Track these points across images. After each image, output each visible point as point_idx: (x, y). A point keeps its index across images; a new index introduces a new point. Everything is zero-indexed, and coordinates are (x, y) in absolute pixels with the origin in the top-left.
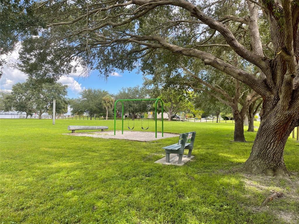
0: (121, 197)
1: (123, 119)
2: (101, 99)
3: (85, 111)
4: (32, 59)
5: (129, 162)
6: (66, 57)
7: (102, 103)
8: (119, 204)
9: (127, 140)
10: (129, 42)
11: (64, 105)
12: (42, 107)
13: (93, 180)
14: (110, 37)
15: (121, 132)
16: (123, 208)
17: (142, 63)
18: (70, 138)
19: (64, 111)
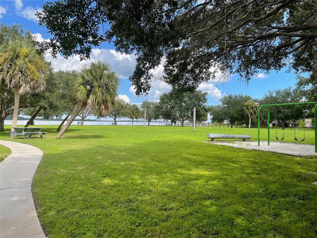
0: (265, 218)
1: (270, 128)
2: (243, 105)
3: (226, 119)
4: (174, 70)
5: (277, 179)
6: (204, 64)
7: (244, 109)
8: (262, 225)
9: (274, 152)
10: (276, 36)
11: (204, 113)
12: (184, 115)
13: (232, 193)
14: (252, 35)
15: (266, 143)
16: (267, 231)
17: (294, 58)
18: (209, 146)
19: (204, 118)
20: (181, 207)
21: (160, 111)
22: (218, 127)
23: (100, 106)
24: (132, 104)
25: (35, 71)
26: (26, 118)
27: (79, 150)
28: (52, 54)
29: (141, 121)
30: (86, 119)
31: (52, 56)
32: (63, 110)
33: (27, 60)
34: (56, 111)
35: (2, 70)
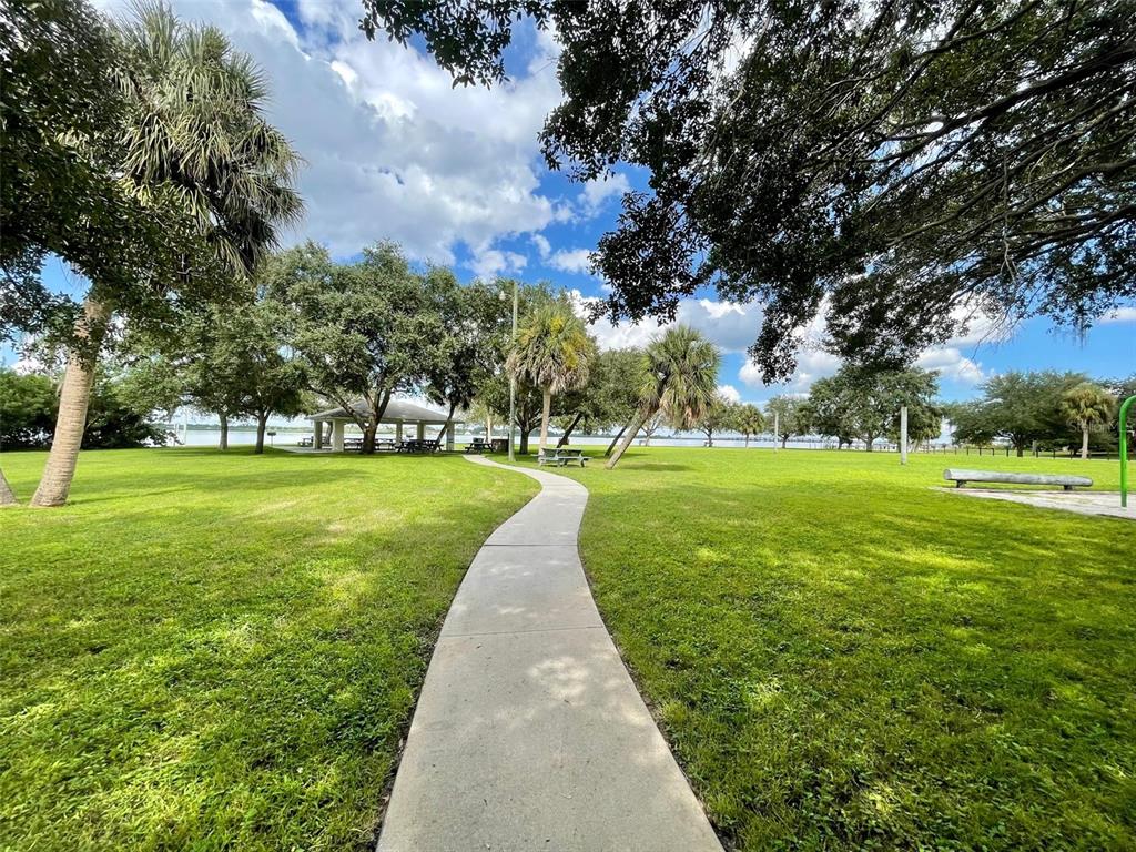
2: (1058, 398)
3: (998, 433)
6: (935, 304)
7: (1062, 408)
11: (931, 420)
12: (874, 426)
18: (952, 500)
19: (930, 432)
20: (885, 630)
21: (810, 417)
22: (974, 454)
23: (684, 409)
24: (745, 404)
25: (573, 354)
26: (555, 433)
29: (765, 440)
30: (654, 434)
32: (615, 417)
33: (561, 336)
34: (603, 420)
35: (525, 357)
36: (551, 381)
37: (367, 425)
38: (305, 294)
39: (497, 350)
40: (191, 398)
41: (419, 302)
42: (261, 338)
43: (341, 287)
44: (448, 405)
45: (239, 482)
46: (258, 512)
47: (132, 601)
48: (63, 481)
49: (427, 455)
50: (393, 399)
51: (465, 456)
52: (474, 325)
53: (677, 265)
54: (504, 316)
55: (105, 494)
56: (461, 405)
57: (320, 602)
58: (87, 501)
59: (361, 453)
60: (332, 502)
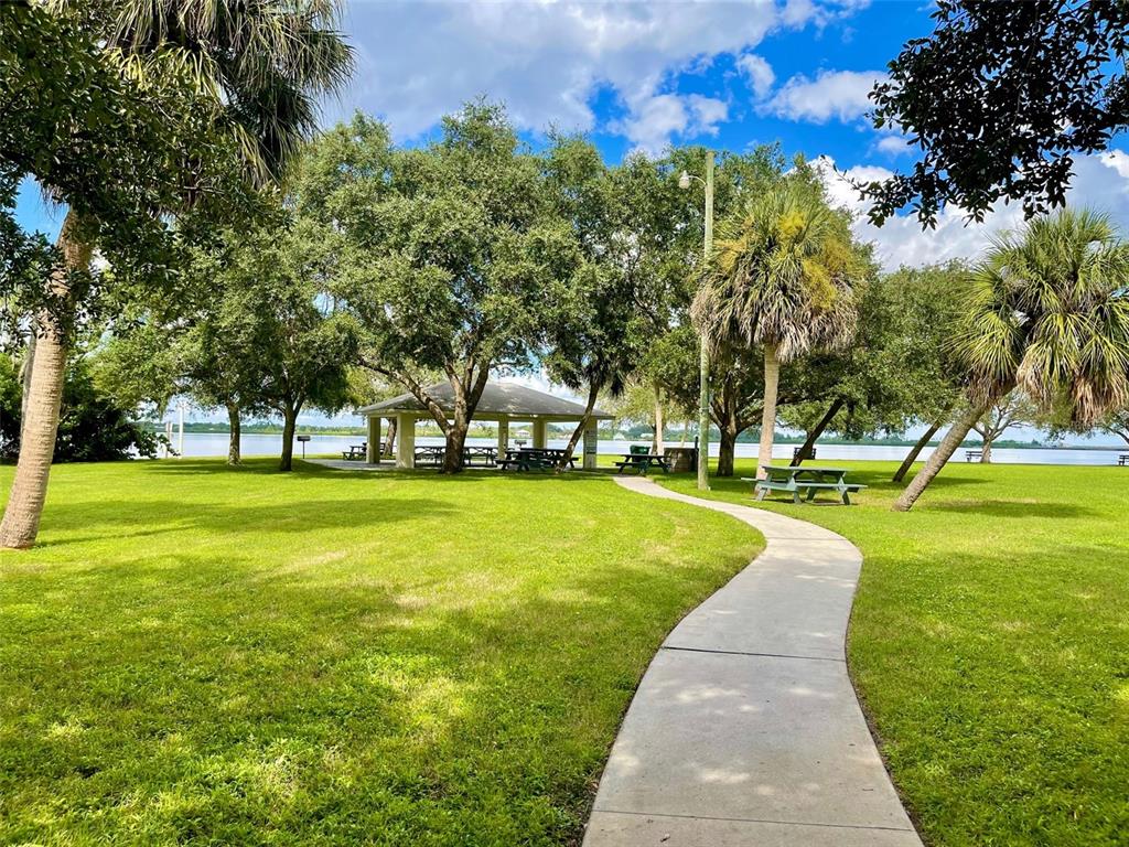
23: (1073, 385)
25: (826, 282)
26: (789, 437)
27: (993, 559)
28: (920, 215)
30: (999, 439)
31: (921, 220)
32: (915, 406)
33: (799, 249)
34: (888, 410)
35: (730, 294)
36: (781, 337)
37: (452, 422)
38: (354, 203)
39: (674, 282)
40: (188, 381)
41: (535, 204)
42: (289, 282)
43: (408, 189)
44: (585, 385)
45: (260, 518)
46: (289, 570)
47: (126, 702)
48: (31, 511)
49: (551, 476)
50: (493, 378)
51: (616, 479)
52: (633, 239)
53: (1065, 90)
54: (687, 218)
55: (82, 533)
56: (607, 386)
57: (393, 727)
58: (60, 542)
59: (440, 472)
60: (402, 556)
